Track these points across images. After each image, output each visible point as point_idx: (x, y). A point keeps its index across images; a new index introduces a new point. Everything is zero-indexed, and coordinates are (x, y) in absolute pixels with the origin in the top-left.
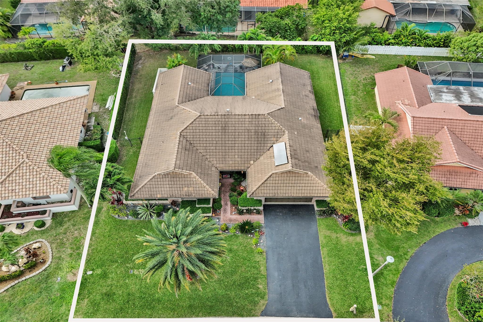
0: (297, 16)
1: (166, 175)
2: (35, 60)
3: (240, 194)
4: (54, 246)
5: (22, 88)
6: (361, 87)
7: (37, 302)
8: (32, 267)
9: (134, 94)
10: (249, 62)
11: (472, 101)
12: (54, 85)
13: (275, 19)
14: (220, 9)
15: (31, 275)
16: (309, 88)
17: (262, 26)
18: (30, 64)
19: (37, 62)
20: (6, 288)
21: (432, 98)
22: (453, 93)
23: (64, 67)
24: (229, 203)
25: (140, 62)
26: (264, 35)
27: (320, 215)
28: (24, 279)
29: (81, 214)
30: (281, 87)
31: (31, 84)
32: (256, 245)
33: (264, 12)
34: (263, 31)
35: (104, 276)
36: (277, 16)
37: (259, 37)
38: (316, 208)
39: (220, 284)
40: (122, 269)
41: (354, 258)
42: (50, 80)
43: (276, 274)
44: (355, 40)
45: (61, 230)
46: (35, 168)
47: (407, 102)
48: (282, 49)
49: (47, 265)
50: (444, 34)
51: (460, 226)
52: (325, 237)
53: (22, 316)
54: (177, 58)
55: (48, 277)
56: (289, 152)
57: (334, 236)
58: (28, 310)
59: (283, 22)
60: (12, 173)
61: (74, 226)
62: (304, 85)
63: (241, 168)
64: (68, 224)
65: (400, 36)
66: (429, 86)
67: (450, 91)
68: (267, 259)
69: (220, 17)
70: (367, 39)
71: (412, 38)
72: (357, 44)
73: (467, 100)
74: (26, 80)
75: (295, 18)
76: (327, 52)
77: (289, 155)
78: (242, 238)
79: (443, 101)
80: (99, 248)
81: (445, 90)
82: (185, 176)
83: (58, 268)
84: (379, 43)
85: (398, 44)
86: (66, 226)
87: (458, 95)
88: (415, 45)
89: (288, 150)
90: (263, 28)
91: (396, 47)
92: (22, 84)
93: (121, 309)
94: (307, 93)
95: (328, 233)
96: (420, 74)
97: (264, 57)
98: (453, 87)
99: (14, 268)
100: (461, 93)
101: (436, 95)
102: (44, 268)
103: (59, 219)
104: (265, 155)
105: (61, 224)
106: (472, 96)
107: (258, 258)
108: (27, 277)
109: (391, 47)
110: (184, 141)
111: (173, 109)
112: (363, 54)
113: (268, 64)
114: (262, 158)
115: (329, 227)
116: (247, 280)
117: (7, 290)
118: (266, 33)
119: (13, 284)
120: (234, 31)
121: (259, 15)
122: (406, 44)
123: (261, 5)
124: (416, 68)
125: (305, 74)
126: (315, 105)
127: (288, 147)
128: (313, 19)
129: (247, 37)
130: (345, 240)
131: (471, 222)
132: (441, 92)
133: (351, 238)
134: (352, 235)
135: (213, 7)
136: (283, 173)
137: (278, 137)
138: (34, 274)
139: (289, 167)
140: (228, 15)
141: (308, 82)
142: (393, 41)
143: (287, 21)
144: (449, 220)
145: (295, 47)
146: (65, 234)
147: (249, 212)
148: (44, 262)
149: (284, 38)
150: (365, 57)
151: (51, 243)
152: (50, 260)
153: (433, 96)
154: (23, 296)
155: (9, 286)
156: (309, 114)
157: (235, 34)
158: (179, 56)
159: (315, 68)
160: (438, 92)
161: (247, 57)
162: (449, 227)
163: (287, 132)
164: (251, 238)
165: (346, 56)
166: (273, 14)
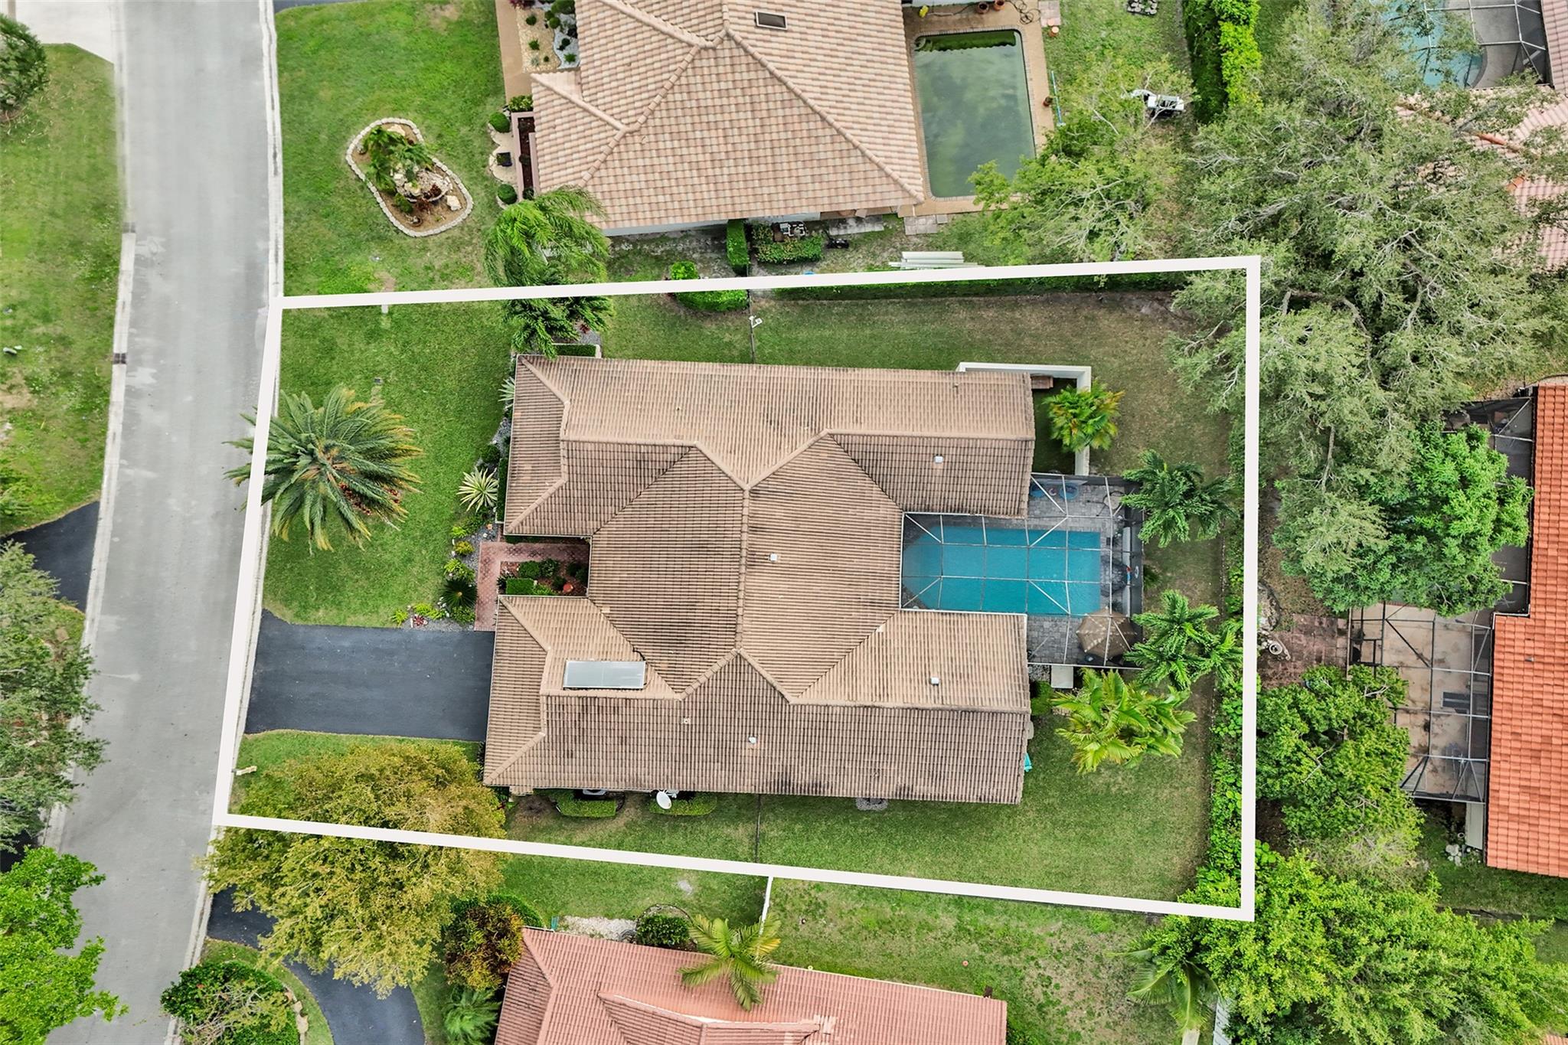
8: (405, 207)
15: (386, 211)
28: (380, 199)
35: (374, 335)
43: (346, 644)
49: (407, 231)
55: (381, 239)
63: (592, 588)
68: (382, 629)
78: (436, 582)
102: (402, 227)
104: (621, 640)
108: (383, 205)
111: (810, 422)
116: (336, 589)
117: (356, 178)
119: (370, 186)
138: (389, 214)
148: (416, 224)
152: (420, 234)
154: (343, 209)
155: (366, 181)
163: (679, 697)
164: (432, 601)
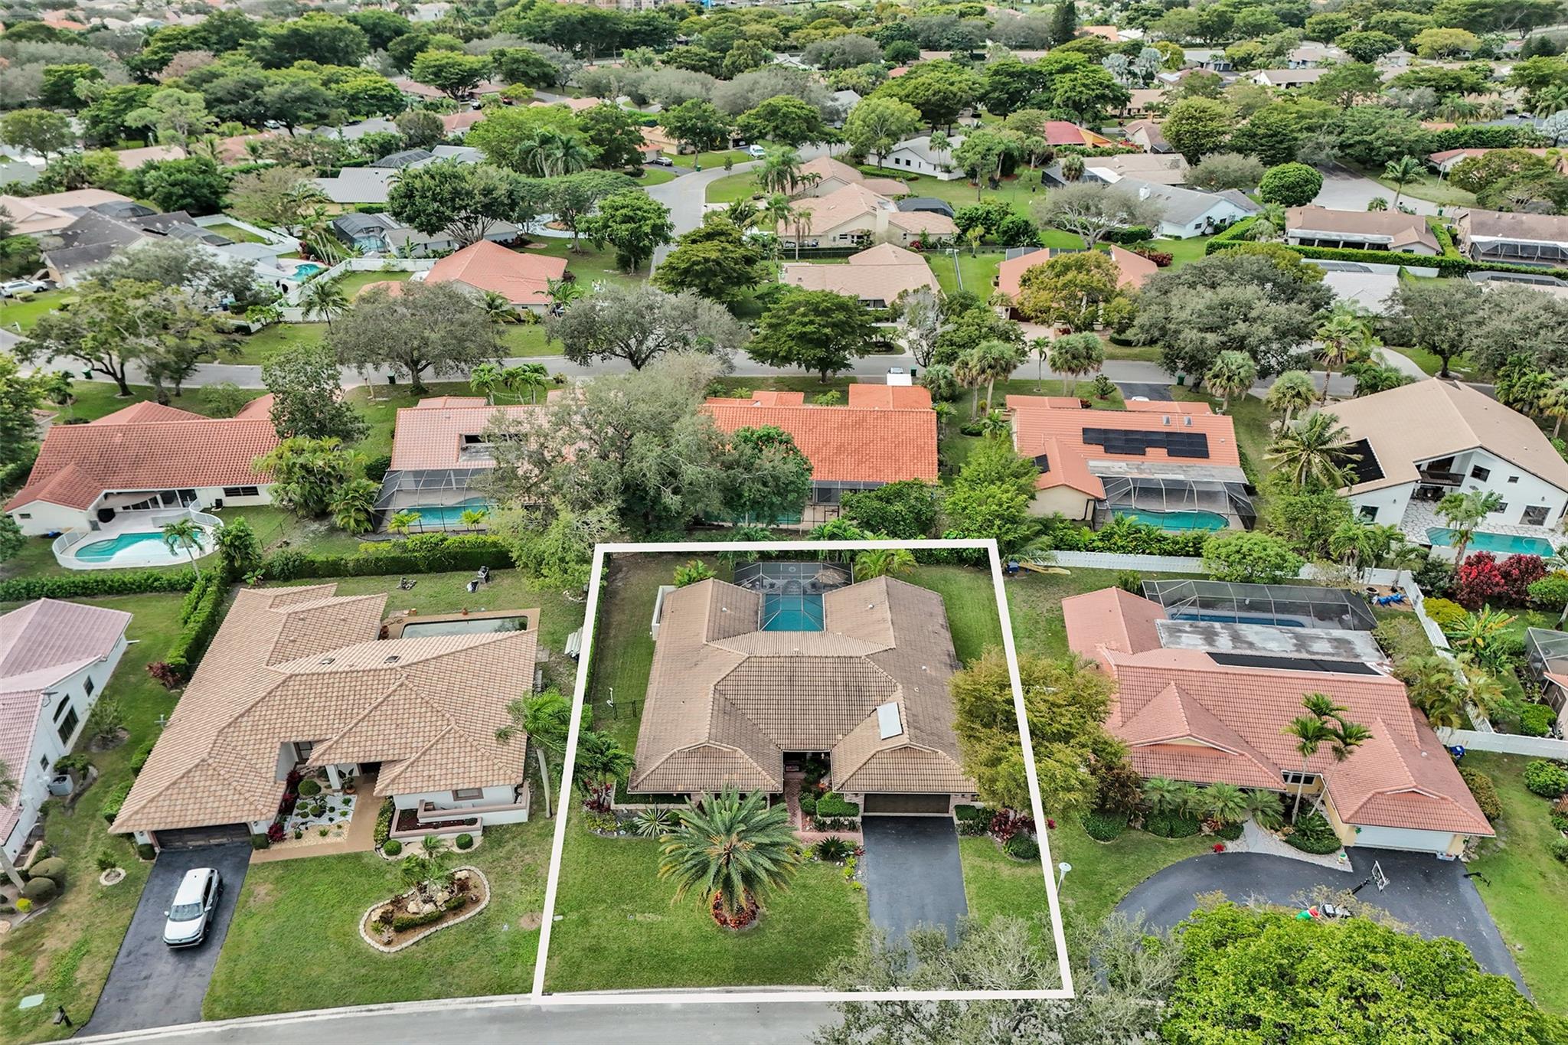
0: (916, 499)
1: (694, 752)
2: (419, 572)
3: (819, 795)
4: (492, 877)
5: (399, 622)
6: (1042, 624)
7: (473, 959)
8: (457, 907)
9: (612, 632)
10: (831, 576)
11: (1235, 647)
12: (461, 616)
13: (876, 504)
14: (777, 485)
15: (457, 920)
16: (941, 620)
17: (852, 514)
18: (411, 579)
19: (420, 576)
20: (416, 939)
21: (1163, 642)
22: (1201, 633)
23: (475, 585)
24: (799, 813)
25: (620, 575)
26: (857, 531)
27: (964, 833)
28: (445, 925)
29: (534, 829)
30: (889, 615)
31: (416, 613)
32: (851, 877)
33: (856, 491)
34: (855, 522)
35: (585, 922)
36: (880, 499)
37: (848, 534)
38: (956, 821)
39: (788, 936)
40: (615, 913)
41: (1022, 900)
42: (452, 607)
44: (1027, 539)
45: (502, 852)
46: (470, 739)
47: (1114, 645)
48: (890, 555)
49: (483, 906)
50: (1191, 534)
51: (1211, 852)
52: (973, 867)
53: (449, 979)
54: (696, 567)
55: (486, 923)
56: (904, 717)
57: (989, 865)
58: (457, 973)
59: (892, 509)
60: (429, 749)
61: (523, 846)
62: (931, 615)
63: (822, 747)
64: (512, 844)
65: (1112, 534)
66: (1158, 621)
67: (1196, 631)
68: (869, 899)
69: (776, 500)
70: (1046, 539)
71: (1135, 539)
72: (1030, 547)
73: (1225, 645)
74: (404, 608)
75: (913, 502)
76: (980, 561)
77: (904, 722)
78: (823, 867)
79: (1183, 646)
80: (571, 882)
81: (1188, 629)
82: (725, 756)
83: (503, 909)
84: (1073, 547)
85: (1110, 549)
86: (508, 848)
87: (1210, 637)
88: (1143, 552)
89: (903, 713)
90: (853, 519)
91: (1108, 554)
92: (398, 614)
93: (618, 971)
94: (938, 628)
95: (978, 862)
96: (1145, 602)
97: (857, 568)
98: (1202, 624)
99: (429, 908)
100: (1217, 634)
101: (1171, 635)
102: (478, 910)
103: (495, 835)
104: (862, 725)
105: (500, 843)
106: (1236, 638)
107: (853, 898)
108: (451, 923)
109: (1097, 555)
110: (722, 699)
111: (698, 650)
112: (1047, 567)
113: (864, 578)
114: (857, 730)
115: (979, 853)
116: (834, 931)
117: (417, 943)
118: (860, 526)
119: (427, 933)
120: (799, 521)
121: (848, 495)
122: (1123, 549)
123: (850, 478)
124: (1140, 592)
125: (934, 598)
126: (952, 649)
127: (903, 709)
128: (946, 505)
129: (826, 531)
130: (1007, 872)
131: (1231, 847)
132: (1180, 631)
133: (1019, 871)
134: (1021, 865)
135: (765, 484)
136: (894, 751)
137: (884, 695)
138: (462, 918)
139: (905, 740)
140: (791, 497)
141: (939, 610)
142: (1100, 544)
143: (898, 506)
144: (1192, 843)
145: (914, 552)
146: (509, 859)
147: (837, 826)
148: (476, 901)
149: (894, 534)
150: (1051, 571)
151: (486, 873)
152: (488, 898)
153: (1164, 637)
154: (447, 951)
155: (421, 936)
156: (940, 662)
157: (801, 527)
158: (700, 563)
159: (954, 589)
160: (1174, 632)
161: (826, 568)
162: (1192, 854)
163: (900, 687)
164: (841, 868)
165: (1015, 570)
166: (873, 494)
